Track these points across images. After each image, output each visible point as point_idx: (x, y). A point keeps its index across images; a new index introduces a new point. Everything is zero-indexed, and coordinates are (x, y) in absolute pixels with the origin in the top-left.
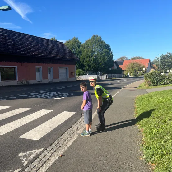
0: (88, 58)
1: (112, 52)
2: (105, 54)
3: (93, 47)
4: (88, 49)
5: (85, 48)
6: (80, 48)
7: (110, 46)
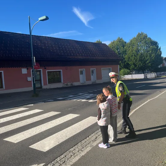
0: (134, 57)
1: (160, 49)
2: (152, 51)
3: (138, 45)
4: (133, 48)
5: (129, 47)
6: (125, 47)
7: (157, 42)
